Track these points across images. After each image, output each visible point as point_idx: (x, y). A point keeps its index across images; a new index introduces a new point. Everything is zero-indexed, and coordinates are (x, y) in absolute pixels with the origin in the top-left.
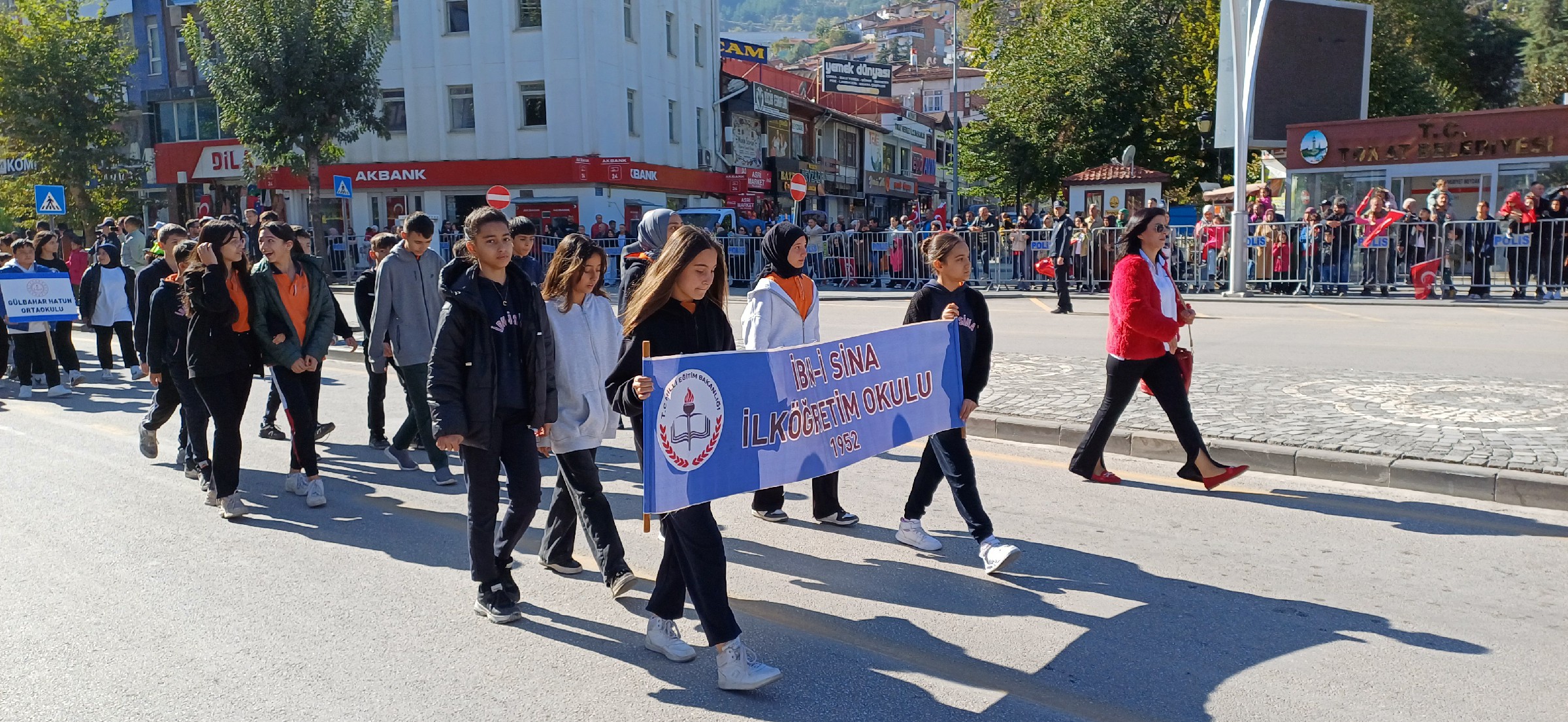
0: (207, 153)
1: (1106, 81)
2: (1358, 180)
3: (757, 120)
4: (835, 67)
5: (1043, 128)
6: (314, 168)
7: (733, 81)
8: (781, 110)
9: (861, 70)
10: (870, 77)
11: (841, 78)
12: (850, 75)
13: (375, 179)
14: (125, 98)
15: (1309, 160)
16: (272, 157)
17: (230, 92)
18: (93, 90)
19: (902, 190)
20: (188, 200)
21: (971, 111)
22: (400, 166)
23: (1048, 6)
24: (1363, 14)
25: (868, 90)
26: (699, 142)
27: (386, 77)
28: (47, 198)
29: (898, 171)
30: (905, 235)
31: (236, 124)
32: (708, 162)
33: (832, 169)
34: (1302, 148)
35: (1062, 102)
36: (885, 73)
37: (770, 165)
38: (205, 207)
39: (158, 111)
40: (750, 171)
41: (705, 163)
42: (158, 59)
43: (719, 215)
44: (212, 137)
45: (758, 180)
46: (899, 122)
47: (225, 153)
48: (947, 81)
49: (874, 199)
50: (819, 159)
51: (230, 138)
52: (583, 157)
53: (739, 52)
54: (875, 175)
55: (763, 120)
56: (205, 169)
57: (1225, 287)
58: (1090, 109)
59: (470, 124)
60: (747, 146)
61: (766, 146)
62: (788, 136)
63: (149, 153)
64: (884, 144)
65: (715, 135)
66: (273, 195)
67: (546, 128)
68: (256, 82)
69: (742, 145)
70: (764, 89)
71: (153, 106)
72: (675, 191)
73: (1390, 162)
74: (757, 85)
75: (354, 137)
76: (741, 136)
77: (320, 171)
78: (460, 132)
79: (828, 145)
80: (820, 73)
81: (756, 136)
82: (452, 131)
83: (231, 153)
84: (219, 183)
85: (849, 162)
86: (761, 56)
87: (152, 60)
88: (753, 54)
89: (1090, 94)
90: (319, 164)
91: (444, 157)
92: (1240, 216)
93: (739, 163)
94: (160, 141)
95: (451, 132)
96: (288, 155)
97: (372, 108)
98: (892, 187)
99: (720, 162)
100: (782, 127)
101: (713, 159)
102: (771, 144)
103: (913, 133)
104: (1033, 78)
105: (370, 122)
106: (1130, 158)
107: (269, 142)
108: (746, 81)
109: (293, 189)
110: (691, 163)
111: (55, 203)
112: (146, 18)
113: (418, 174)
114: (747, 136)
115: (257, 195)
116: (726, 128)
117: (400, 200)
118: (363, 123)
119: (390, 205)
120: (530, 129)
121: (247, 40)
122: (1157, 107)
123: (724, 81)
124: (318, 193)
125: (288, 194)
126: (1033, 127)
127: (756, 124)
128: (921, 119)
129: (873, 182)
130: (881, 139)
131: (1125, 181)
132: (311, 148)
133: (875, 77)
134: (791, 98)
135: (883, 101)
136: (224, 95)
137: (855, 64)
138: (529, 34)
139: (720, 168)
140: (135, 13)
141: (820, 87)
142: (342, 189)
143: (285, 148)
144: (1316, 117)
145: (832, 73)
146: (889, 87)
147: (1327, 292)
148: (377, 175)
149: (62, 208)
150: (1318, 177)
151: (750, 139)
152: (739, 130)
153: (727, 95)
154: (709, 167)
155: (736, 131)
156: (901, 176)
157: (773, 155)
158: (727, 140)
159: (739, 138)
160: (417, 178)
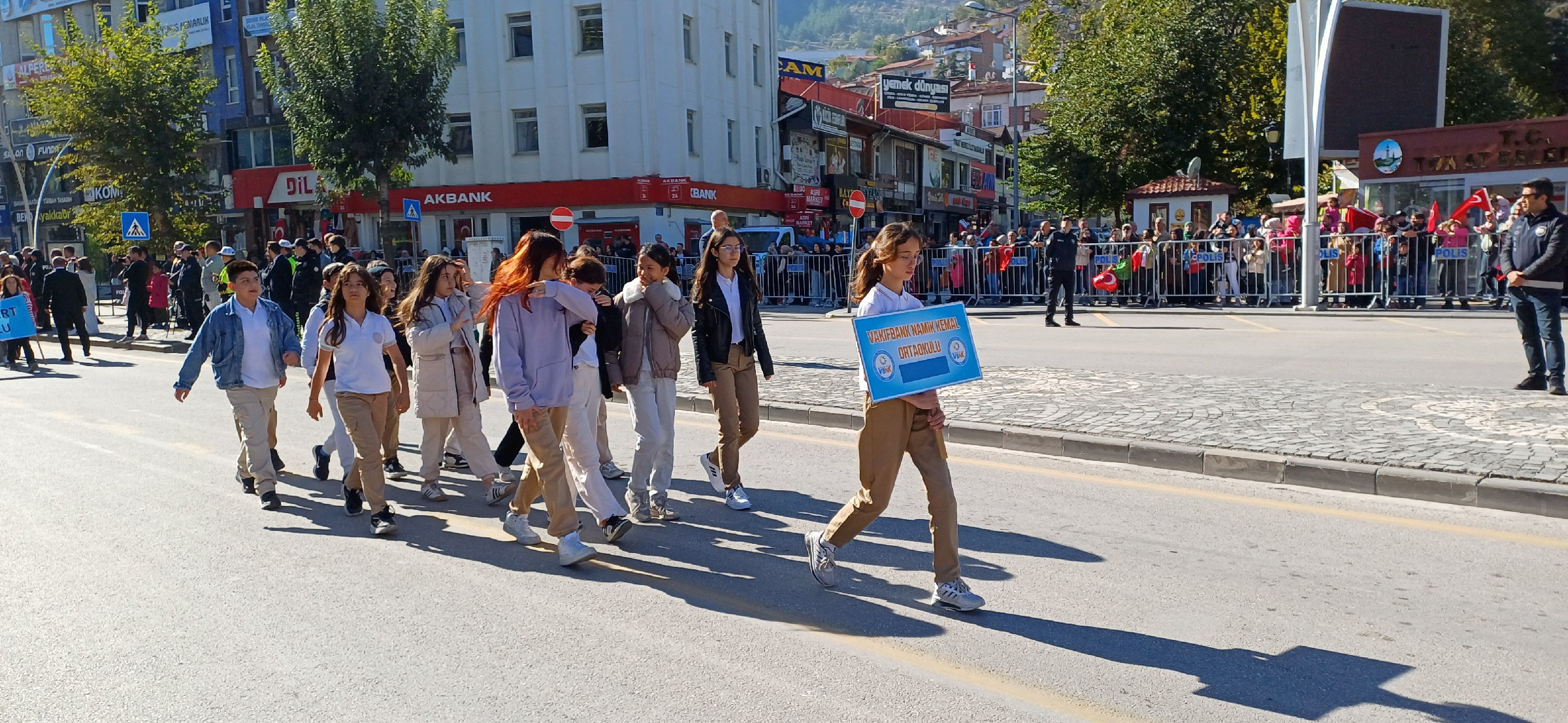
0: (282, 178)
1: (1170, 92)
2: (1435, 190)
3: (815, 138)
4: (892, 84)
5: (1106, 140)
6: (385, 195)
7: (792, 102)
8: (840, 128)
9: (919, 86)
10: (928, 93)
11: (899, 94)
12: (907, 91)
13: (444, 202)
14: (205, 126)
15: (1382, 169)
16: (344, 182)
17: (304, 119)
18: (175, 120)
19: (961, 206)
20: (264, 225)
21: (1031, 125)
22: (467, 189)
23: (1110, 18)
24: (1438, 19)
25: (926, 106)
26: (758, 161)
27: (452, 103)
28: (133, 225)
29: (957, 186)
30: (965, 251)
31: (310, 150)
32: (767, 180)
33: (890, 186)
34: (1376, 156)
35: (1126, 114)
36: (944, 89)
37: (828, 182)
38: (280, 231)
39: (235, 138)
40: (808, 188)
41: (763, 182)
42: (237, 88)
43: (778, 233)
44: (287, 162)
45: (816, 198)
46: (958, 138)
47: (299, 178)
48: (1006, 95)
49: (932, 217)
50: (878, 175)
51: (303, 164)
52: (642, 178)
53: (797, 71)
54: (934, 191)
55: (821, 137)
56: (280, 194)
57: (1295, 301)
58: (1154, 121)
59: (534, 146)
60: (806, 164)
61: (824, 163)
62: (847, 153)
63: (227, 180)
64: (943, 160)
65: (774, 153)
66: (345, 218)
67: (608, 150)
68: (329, 110)
69: (800, 162)
70: (822, 107)
71: (231, 134)
72: (734, 210)
73: (1468, 170)
74: (815, 104)
75: (421, 161)
76: (799, 154)
77: (389, 195)
78: (524, 155)
79: (887, 162)
80: (878, 89)
81: (814, 154)
82: (517, 153)
83: (305, 178)
84: (293, 207)
85: (908, 179)
86: (819, 75)
87: (230, 89)
88: (811, 73)
89: (1154, 105)
90: (388, 188)
91: (509, 180)
92: (1311, 228)
93: (798, 181)
94: (238, 168)
95: (515, 155)
96: (360, 179)
97: (439, 133)
98: (951, 203)
99: (778, 181)
100: (841, 144)
101: (772, 178)
102: (829, 162)
103: (971, 149)
104: (1095, 90)
105: (438, 147)
106: (1196, 169)
107: (341, 168)
108: (804, 100)
109: (364, 213)
110: (750, 182)
111: (140, 229)
112: (225, 48)
113: (485, 197)
114: (805, 154)
115: (330, 219)
116: (785, 147)
117: (468, 222)
118: (430, 148)
119: (458, 225)
120: (592, 151)
121: (320, 67)
122: (1223, 119)
123: (782, 100)
124: (388, 216)
125: (359, 217)
126: (1095, 139)
127: (814, 142)
128: (980, 134)
129: (931, 198)
130: (940, 154)
131: (1190, 193)
132: (382, 172)
133: (933, 93)
134: (848, 115)
135: (940, 116)
136: (298, 122)
137: (913, 80)
138: (591, 58)
139: (778, 187)
140: (213, 45)
141: (878, 103)
142: (411, 213)
143: (357, 173)
144: (1390, 127)
145: (890, 90)
146: (947, 103)
147: (1402, 305)
148: (444, 198)
149: (147, 234)
150: (1392, 188)
151: (808, 157)
152: (797, 149)
153: (786, 113)
154: (767, 185)
155: (795, 149)
156: (960, 192)
157: (831, 172)
158: (785, 159)
159: (798, 157)
160: (483, 200)
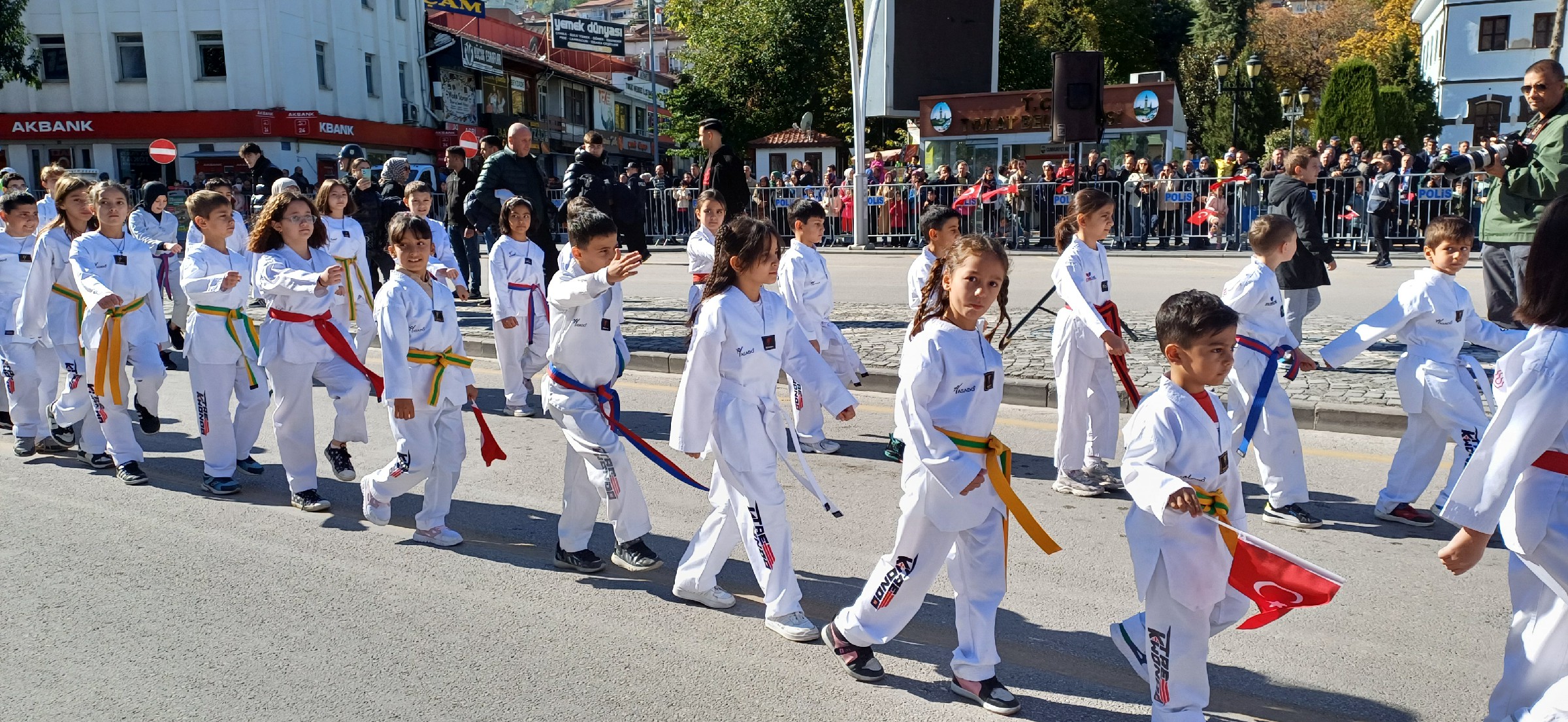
1: (787, 50)
2: (977, 147)
3: (469, 76)
4: (565, 24)
7: (440, 38)
8: (495, 66)
9: (592, 28)
10: (601, 36)
11: (572, 35)
12: (580, 33)
13: (35, 130)
19: (637, 149)
22: (63, 117)
25: (600, 49)
26: (403, 95)
27: (36, 22)
29: (634, 129)
32: (414, 117)
33: (558, 128)
34: (933, 116)
36: (618, 32)
37: (486, 121)
40: (462, 127)
41: (410, 118)
46: (630, 82)
50: (543, 117)
52: (267, 111)
53: (454, 6)
55: (477, 77)
58: (774, 76)
59: (141, 73)
60: (460, 101)
61: (481, 101)
62: (507, 92)
64: (616, 103)
65: (422, 90)
67: (225, 80)
69: (453, 100)
70: (473, 44)
73: (1001, 132)
74: (465, 41)
76: (452, 91)
78: (130, 82)
79: (554, 103)
80: (550, 29)
81: (470, 92)
82: (123, 79)
85: (577, 119)
86: (478, 10)
88: (471, 9)
89: (776, 61)
91: (113, 108)
93: (451, 119)
95: (119, 81)
98: (627, 146)
99: (428, 118)
100: (500, 83)
101: (421, 115)
102: (486, 100)
103: (639, 90)
105: (17, 70)
106: (808, 123)
108: (452, 36)
110: (395, 118)
113: (86, 126)
114: (459, 91)
116: (435, 83)
117: (66, 153)
118: (8, 70)
120: (208, 81)
123: (430, 35)
127: (470, 80)
130: (612, 98)
131: (804, 145)
133: (607, 36)
134: (505, 53)
135: (615, 59)
139: (429, 124)
141: (550, 42)
144: (945, 89)
145: (562, 30)
146: (622, 46)
148: (36, 126)
151: (463, 95)
152: (449, 85)
153: (432, 49)
154: (415, 122)
155: (446, 86)
156: (636, 136)
157: (489, 111)
158: (436, 95)
159: (450, 94)
160: (83, 130)
